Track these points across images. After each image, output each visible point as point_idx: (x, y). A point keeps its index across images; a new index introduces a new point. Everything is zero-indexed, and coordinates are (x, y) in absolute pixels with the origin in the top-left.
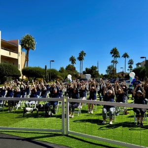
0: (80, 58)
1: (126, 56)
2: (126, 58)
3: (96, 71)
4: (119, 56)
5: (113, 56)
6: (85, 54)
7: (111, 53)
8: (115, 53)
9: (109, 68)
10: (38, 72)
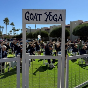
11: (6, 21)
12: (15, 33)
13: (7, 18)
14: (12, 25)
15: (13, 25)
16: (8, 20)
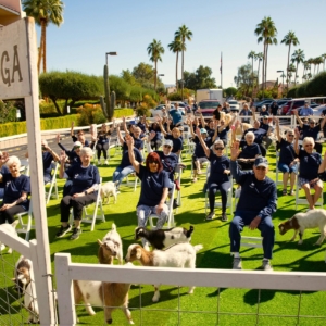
0: (177, 47)
1: (290, 40)
2: (292, 44)
3: (209, 80)
4: (275, 41)
5: (260, 39)
6: (190, 33)
7: (258, 31)
8: (266, 33)
9: (242, 71)
10: (79, 84)
11: (266, 30)
12: (308, 71)
13: (269, 19)
14: (288, 43)
15: (295, 44)
16: (270, 25)
